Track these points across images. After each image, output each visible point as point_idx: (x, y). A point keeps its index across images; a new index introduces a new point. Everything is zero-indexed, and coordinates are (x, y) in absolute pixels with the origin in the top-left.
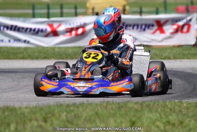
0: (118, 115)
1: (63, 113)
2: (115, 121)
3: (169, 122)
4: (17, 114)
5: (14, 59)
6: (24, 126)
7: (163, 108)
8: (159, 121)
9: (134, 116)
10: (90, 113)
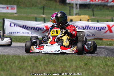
0: (78, 60)
1: (46, 59)
2: (76, 63)
3: (107, 65)
4: (20, 58)
5: (23, 42)
6: (23, 63)
7: (104, 59)
8: (101, 64)
9: (87, 61)
10: (62, 59)
